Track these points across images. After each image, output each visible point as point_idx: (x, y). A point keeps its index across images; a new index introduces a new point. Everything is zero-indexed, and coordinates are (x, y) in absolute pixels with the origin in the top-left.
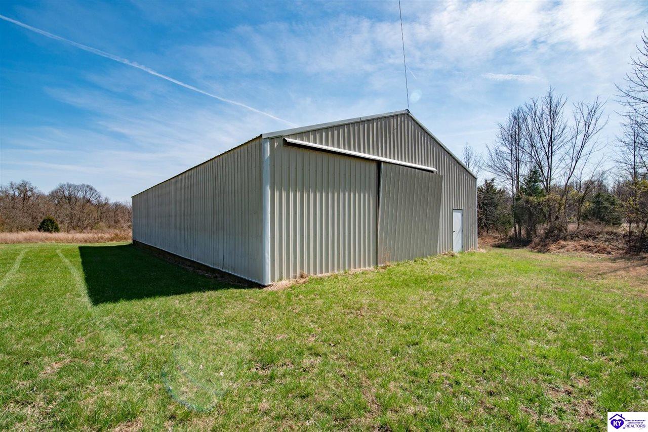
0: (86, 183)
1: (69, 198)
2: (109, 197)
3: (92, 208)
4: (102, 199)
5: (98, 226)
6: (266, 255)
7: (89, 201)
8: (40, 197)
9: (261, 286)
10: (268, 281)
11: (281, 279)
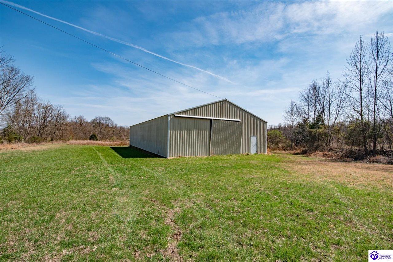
0: (107, 116)
1: (99, 124)
2: (117, 123)
3: (109, 129)
4: (114, 125)
5: (112, 138)
6: (168, 149)
7: (108, 125)
8: (87, 122)
9: (166, 158)
10: (168, 157)
11: (172, 156)
